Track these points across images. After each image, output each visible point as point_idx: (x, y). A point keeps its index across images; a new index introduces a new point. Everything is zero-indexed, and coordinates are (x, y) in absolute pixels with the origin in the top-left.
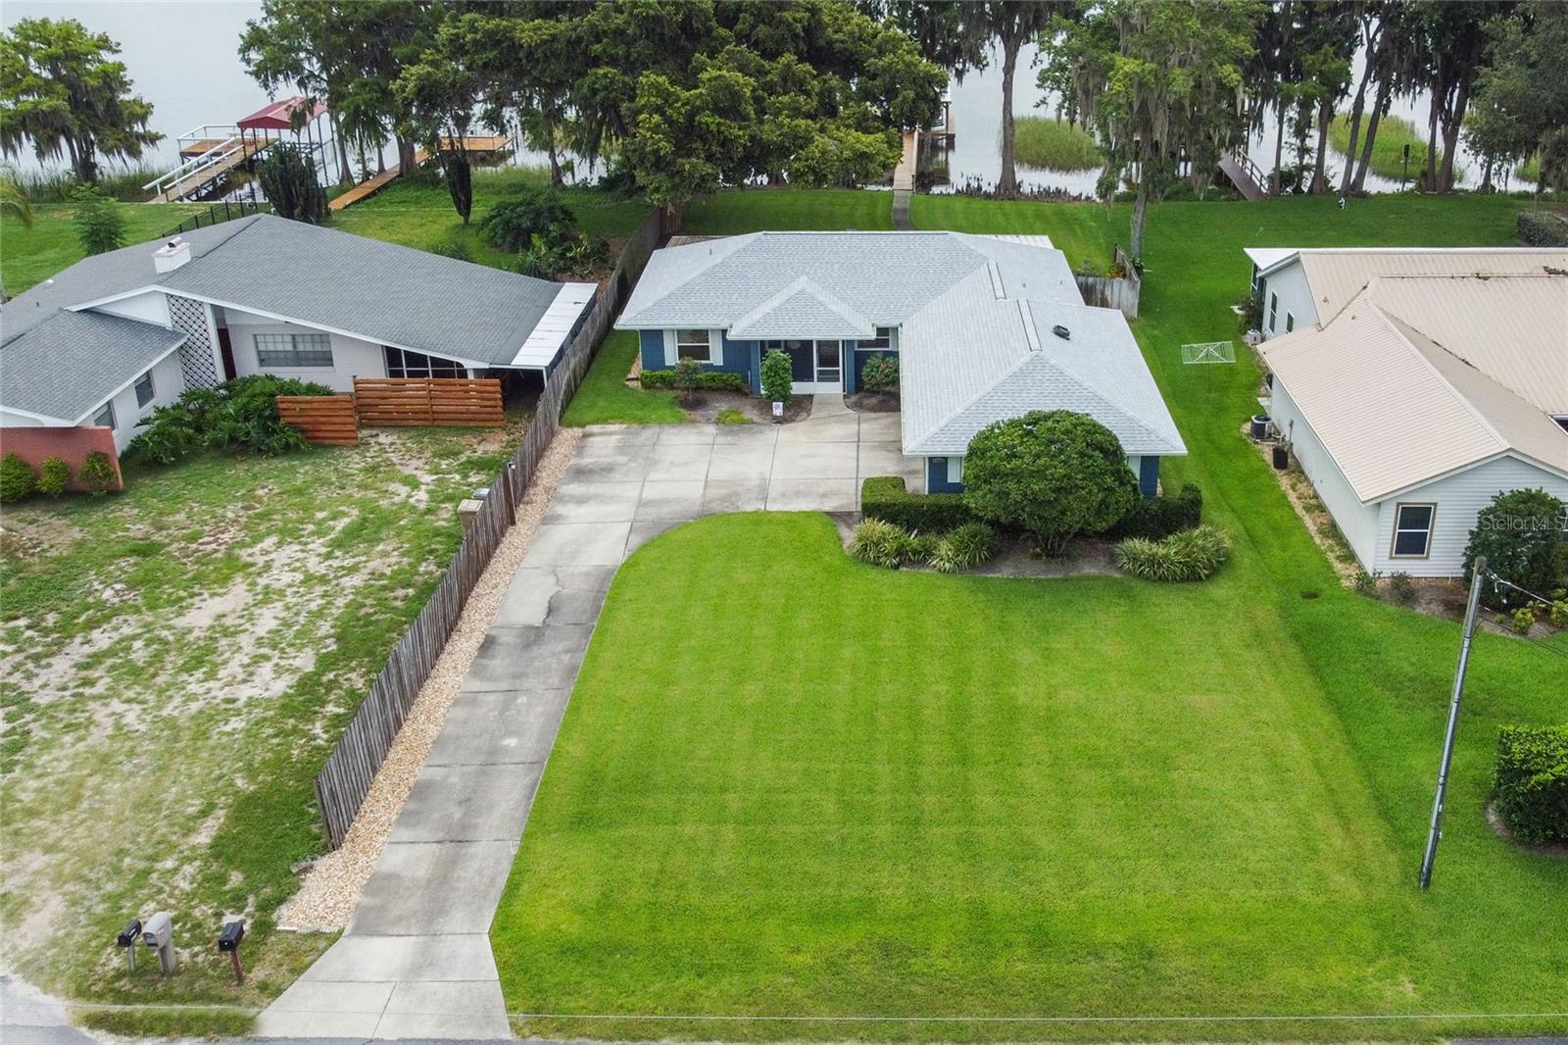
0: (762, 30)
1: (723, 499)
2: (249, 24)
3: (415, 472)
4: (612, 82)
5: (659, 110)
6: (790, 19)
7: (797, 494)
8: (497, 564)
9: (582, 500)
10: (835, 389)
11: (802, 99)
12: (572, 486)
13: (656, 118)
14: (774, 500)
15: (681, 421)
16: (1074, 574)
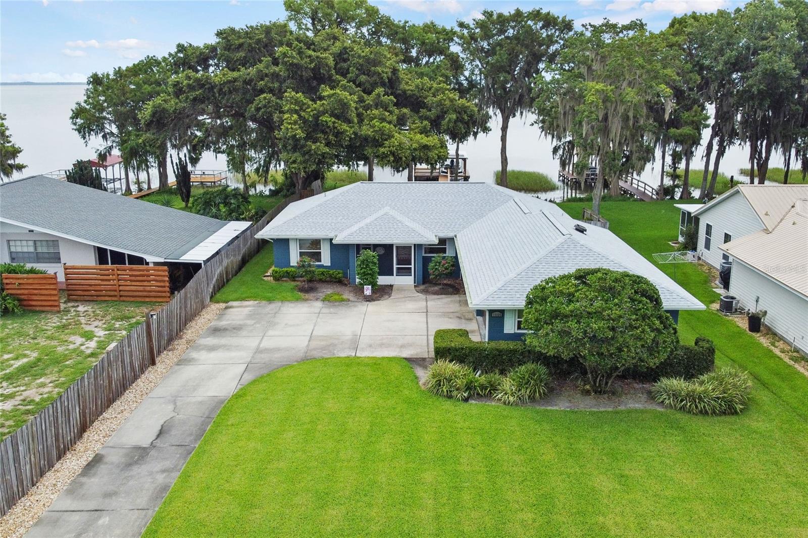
0: (363, 78)
1: (323, 349)
2: (77, 104)
3: (93, 329)
4: (269, 102)
5: (296, 112)
6: (380, 71)
7: (381, 345)
8: (129, 395)
9: (212, 349)
10: (409, 280)
11: (387, 114)
12: (208, 339)
13: (295, 116)
14: (363, 349)
15: (298, 300)
16: (622, 408)
